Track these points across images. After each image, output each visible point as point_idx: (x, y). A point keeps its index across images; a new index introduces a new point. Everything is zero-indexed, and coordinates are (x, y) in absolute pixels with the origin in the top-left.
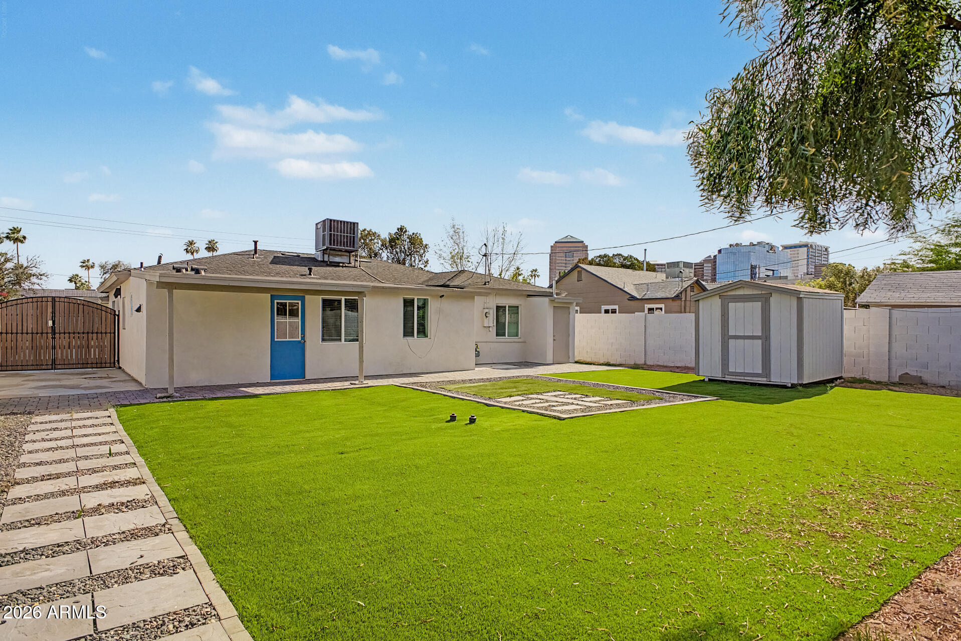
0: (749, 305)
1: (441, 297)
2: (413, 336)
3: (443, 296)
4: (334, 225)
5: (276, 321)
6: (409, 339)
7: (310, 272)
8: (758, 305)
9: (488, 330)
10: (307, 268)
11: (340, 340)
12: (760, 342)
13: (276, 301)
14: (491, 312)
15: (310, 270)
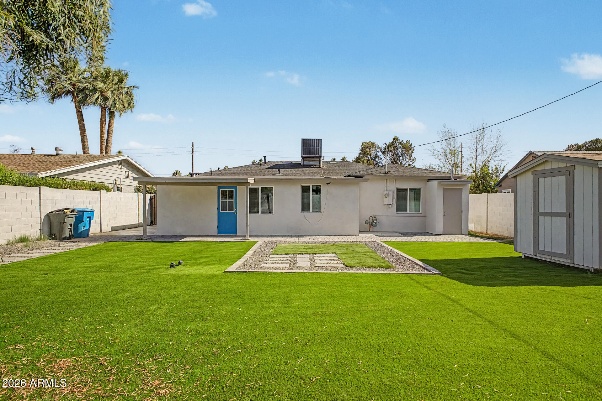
0: (555, 179)
1: (327, 184)
2: (309, 210)
3: (329, 183)
4: (306, 142)
5: (221, 201)
6: (306, 213)
7: (279, 172)
8: (563, 178)
9: (388, 207)
10: (277, 170)
11: (258, 212)
12: (564, 219)
13: (221, 190)
14: (391, 193)
15: (279, 171)
